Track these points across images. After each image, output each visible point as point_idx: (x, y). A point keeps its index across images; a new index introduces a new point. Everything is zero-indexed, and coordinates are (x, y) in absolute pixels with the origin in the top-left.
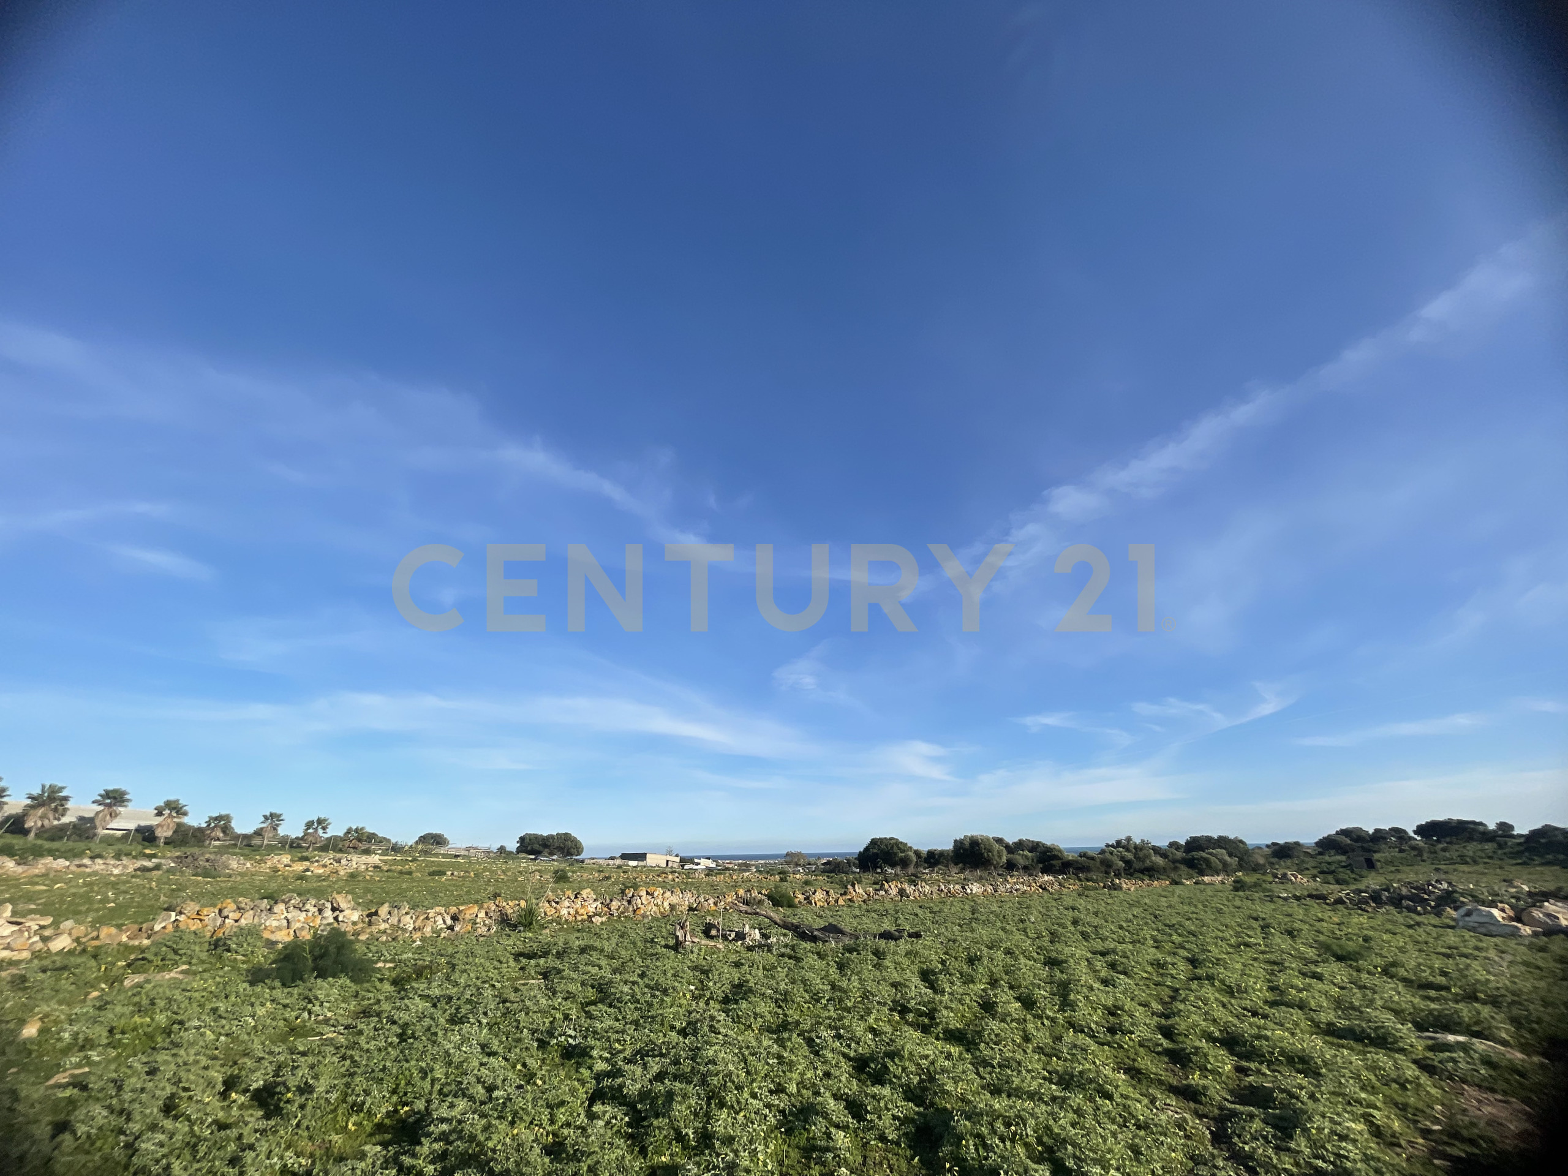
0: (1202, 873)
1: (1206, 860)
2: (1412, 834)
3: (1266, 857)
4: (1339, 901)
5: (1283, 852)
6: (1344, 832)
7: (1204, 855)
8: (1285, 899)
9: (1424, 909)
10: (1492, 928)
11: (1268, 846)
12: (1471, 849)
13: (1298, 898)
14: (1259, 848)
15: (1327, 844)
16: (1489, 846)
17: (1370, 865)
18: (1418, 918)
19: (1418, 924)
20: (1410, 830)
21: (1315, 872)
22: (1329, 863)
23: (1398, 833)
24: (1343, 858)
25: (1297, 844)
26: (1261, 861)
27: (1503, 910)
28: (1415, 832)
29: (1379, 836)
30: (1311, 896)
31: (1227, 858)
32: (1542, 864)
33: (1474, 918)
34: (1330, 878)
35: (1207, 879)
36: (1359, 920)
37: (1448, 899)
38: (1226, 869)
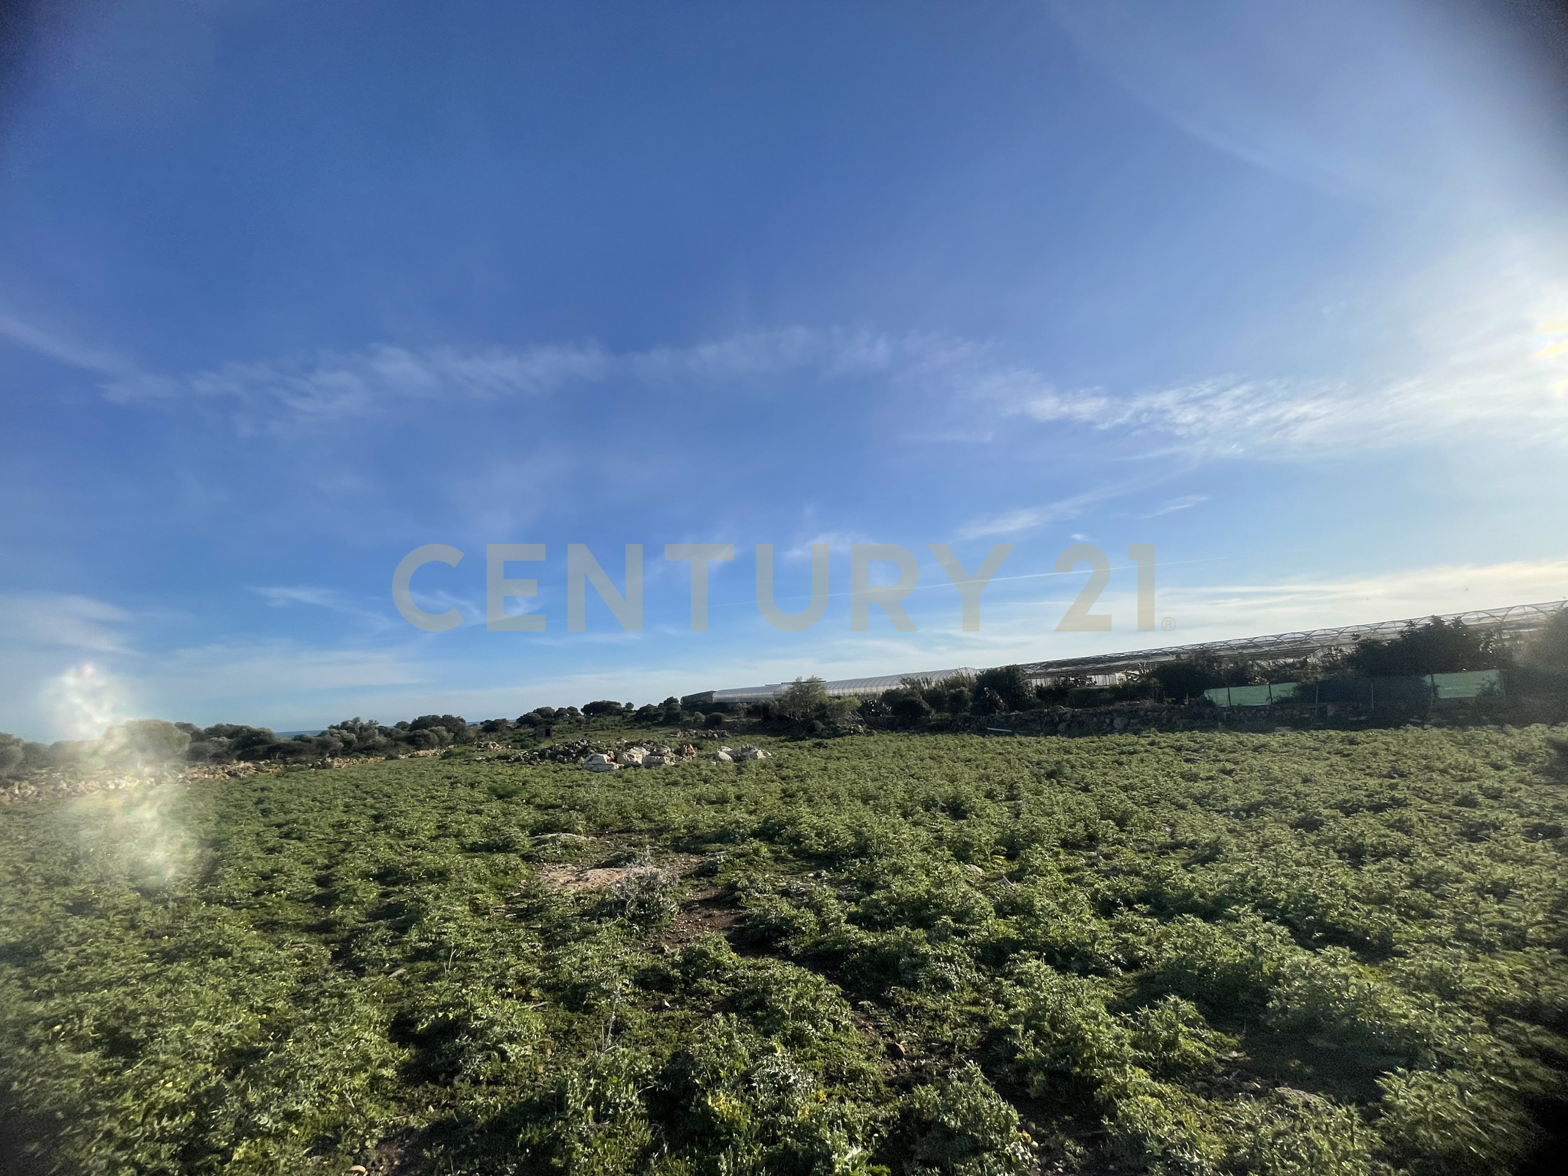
0: (419, 748)
1: (426, 736)
2: (580, 711)
3: (478, 732)
4: (518, 760)
5: (491, 727)
6: (539, 711)
7: (426, 732)
8: (479, 762)
9: (568, 759)
10: (600, 767)
11: (482, 723)
12: (609, 720)
13: (488, 760)
14: (475, 725)
15: (525, 720)
16: (618, 718)
17: (548, 734)
18: (562, 766)
19: (561, 770)
20: (579, 708)
21: (510, 741)
22: (521, 734)
23: (572, 710)
24: (532, 730)
25: (504, 720)
26: (472, 735)
27: (609, 755)
28: (582, 710)
29: (561, 713)
30: (499, 757)
31: (445, 733)
32: (639, 728)
33: (594, 762)
34: (518, 745)
35: (421, 753)
36: (527, 770)
37: (584, 752)
38: (442, 742)
